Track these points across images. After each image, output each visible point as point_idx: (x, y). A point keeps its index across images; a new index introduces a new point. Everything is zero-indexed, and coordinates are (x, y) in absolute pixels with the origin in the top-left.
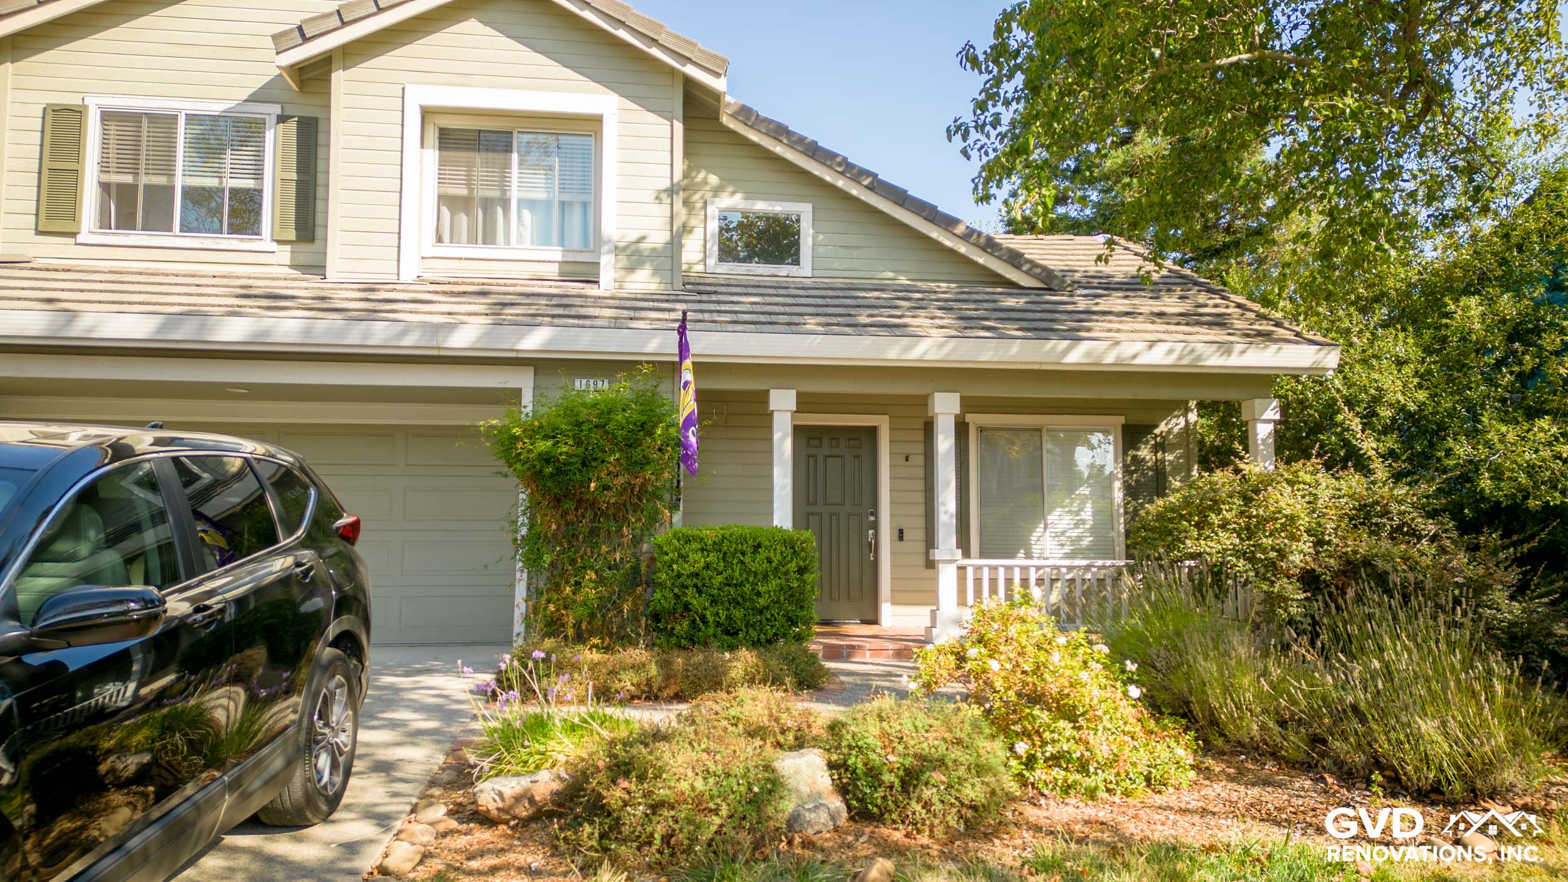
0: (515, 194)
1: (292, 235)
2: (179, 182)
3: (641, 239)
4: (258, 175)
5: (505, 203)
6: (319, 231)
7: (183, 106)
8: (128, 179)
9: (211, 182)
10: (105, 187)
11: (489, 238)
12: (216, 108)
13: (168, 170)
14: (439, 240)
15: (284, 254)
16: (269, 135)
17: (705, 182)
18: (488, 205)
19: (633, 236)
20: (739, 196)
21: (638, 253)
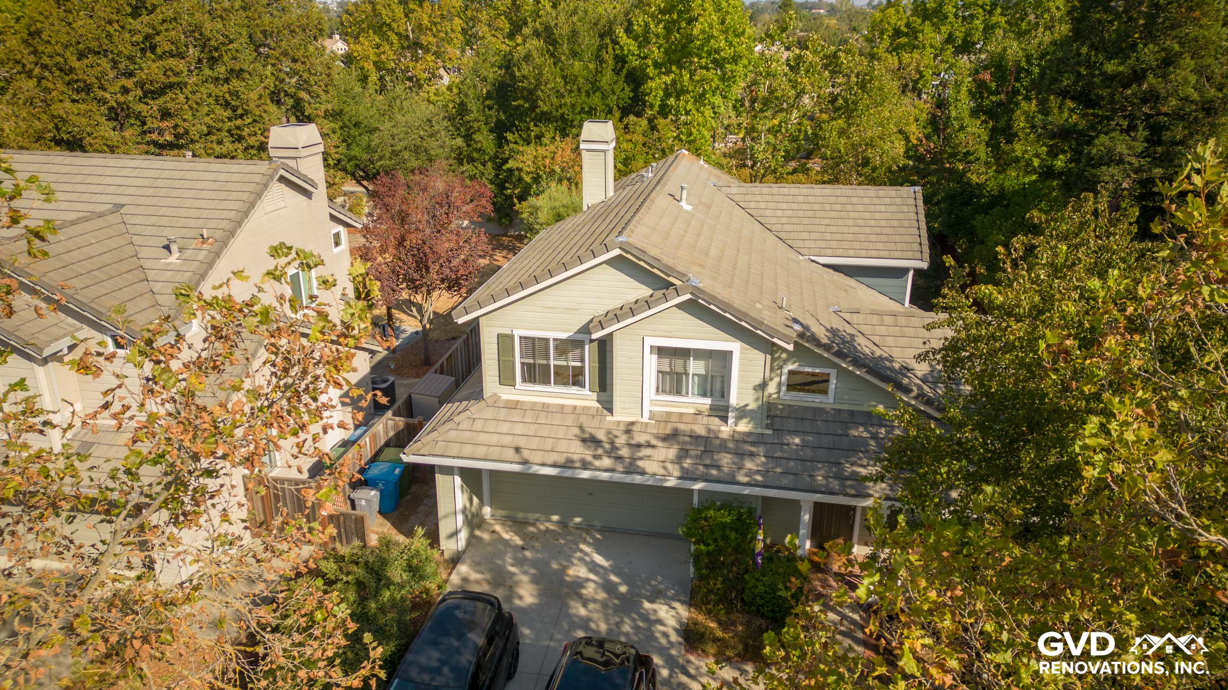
0: (691, 371)
1: (598, 389)
2: (552, 363)
3: (747, 405)
4: (582, 360)
5: (687, 375)
6: (608, 387)
7: (551, 335)
8: (532, 361)
9: (564, 363)
10: (523, 364)
11: (678, 393)
12: (564, 336)
13: (547, 357)
14: (657, 391)
15: (594, 396)
16: (587, 347)
17: (779, 357)
18: (679, 375)
19: (742, 404)
20: (796, 364)
21: (744, 411)
